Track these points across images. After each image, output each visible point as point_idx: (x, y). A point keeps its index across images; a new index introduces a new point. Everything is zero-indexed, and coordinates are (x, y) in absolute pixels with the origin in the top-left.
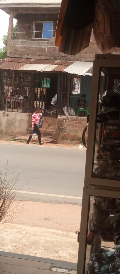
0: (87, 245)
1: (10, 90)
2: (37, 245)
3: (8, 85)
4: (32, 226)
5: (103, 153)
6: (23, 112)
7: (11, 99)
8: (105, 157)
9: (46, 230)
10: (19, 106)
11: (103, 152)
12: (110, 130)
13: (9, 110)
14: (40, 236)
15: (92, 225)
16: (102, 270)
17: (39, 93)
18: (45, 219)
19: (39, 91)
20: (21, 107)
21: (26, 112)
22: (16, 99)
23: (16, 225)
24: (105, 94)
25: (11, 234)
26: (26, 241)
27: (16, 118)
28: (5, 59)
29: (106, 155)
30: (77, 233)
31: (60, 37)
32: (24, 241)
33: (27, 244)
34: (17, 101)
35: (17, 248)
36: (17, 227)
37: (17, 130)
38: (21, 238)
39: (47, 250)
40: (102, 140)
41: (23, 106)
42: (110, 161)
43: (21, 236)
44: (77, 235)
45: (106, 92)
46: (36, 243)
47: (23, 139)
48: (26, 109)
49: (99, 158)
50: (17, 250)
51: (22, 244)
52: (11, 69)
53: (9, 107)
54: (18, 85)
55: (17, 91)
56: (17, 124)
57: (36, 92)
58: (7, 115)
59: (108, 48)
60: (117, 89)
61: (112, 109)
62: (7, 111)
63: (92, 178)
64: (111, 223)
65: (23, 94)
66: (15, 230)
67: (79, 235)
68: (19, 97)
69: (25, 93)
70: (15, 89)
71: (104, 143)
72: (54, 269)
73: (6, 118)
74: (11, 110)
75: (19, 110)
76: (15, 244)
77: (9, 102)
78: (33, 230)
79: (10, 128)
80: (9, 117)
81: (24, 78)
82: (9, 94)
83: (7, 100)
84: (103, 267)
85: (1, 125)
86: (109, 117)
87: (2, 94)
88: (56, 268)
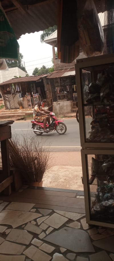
1: (58, 89)
2: (77, 177)
3: (57, 86)
4: (75, 166)
5: (95, 125)
6: (67, 101)
7: (59, 94)
8: (96, 127)
10: (65, 98)
12: (99, 108)
13: (59, 100)
14: (79, 172)
16: (104, 198)
17: (75, 88)
19: (75, 87)
20: (66, 98)
21: (69, 100)
22: (62, 94)
23: (66, 166)
25: (63, 172)
27: (64, 105)
28: (54, 72)
31: (60, 53)
32: (70, 175)
33: (72, 177)
34: (63, 95)
35: (66, 180)
36: (66, 168)
37: (66, 111)
38: (68, 174)
41: (67, 97)
44: (82, 179)
45: (91, 83)
46: (77, 176)
47: (69, 116)
48: (69, 99)
49: (92, 128)
51: (69, 177)
52: (57, 77)
53: (60, 99)
54: (62, 85)
55: (62, 89)
56: (65, 107)
57: (73, 87)
58: (59, 104)
59: (91, 53)
60: (98, 81)
61: (95, 95)
63: (86, 143)
65: (66, 90)
66: (65, 170)
67: (82, 180)
68: (64, 92)
69: (67, 90)
70: (61, 88)
71: (96, 117)
73: (59, 105)
74: (61, 100)
75: (65, 100)
76: (65, 178)
77: (59, 96)
78: (75, 169)
79: (61, 111)
80: (60, 105)
81: (65, 81)
82: (58, 91)
83: (57, 95)
84: (105, 195)
85: (56, 110)
86: (94, 100)
87: (54, 93)
88: (79, 196)
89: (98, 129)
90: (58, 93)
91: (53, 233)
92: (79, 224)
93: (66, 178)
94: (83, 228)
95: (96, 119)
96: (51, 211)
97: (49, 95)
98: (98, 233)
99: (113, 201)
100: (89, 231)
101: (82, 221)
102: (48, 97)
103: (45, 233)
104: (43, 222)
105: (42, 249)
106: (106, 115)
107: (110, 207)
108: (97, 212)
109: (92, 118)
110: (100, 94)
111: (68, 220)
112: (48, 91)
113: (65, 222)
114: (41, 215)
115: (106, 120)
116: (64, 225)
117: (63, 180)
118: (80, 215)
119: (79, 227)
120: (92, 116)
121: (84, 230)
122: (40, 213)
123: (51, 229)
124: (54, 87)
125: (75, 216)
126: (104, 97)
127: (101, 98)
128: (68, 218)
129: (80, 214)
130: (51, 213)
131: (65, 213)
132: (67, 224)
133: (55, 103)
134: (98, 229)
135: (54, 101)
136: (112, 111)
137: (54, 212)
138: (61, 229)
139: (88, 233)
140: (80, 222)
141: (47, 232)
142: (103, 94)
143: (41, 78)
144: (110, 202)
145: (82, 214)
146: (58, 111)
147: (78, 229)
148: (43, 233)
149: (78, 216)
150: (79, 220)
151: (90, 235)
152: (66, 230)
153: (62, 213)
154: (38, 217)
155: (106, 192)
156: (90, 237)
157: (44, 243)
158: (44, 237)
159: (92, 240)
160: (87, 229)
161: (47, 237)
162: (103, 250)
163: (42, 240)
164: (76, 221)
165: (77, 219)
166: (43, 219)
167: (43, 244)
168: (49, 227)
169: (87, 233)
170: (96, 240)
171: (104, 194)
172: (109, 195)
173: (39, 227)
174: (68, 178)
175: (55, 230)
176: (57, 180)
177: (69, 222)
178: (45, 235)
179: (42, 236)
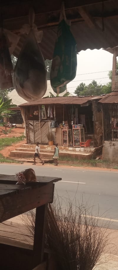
1: (115, 122)
3: (114, 117)
7: (116, 129)
13: (115, 139)
28: (110, 94)
53: (115, 137)
58: (114, 145)
62: (114, 141)
73: (113, 147)
74: (117, 139)
77: (115, 132)
79: (117, 157)
80: (116, 147)
82: (115, 125)
83: (113, 130)
85: (108, 154)
87: (108, 126)
90: (115, 126)
97: (99, 128)
102: (97, 131)
112: (97, 123)
124: (107, 118)
133: (107, 143)
135: (105, 140)
143: (89, 101)
146: (110, 156)
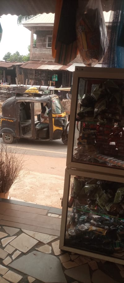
0: (68, 208)
1: (32, 83)
3: (31, 79)
4: (44, 173)
8: (83, 144)
9: (51, 175)
11: (82, 140)
14: (47, 180)
15: (73, 192)
16: (80, 220)
18: (52, 168)
19: (51, 83)
23: (33, 172)
24: (83, 97)
25: (29, 179)
26: (39, 183)
28: (29, 62)
29: (84, 142)
30: (62, 199)
33: (39, 185)
38: (35, 181)
39: (51, 189)
40: (82, 130)
42: (87, 146)
43: (35, 180)
45: (85, 95)
46: (44, 185)
49: (79, 144)
50: (33, 189)
52: (33, 68)
54: (37, 79)
55: (37, 83)
57: (49, 83)
60: (93, 93)
61: (89, 109)
63: (72, 163)
64: (86, 192)
66: (32, 176)
67: (62, 202)
70: (35, 82)
71: (83, 132)
72: (49, 215)
76: (31, 186)
78: (43, 176)
81: (41, 74)
84: (81, 218)
86: (86, 115)
88: (51, 214)
89: (84, 146)
91: (21, 258)
92: (50, 248)
93: (33, 186)
94: (54, 253)
95: (84, 134)
96: (19, 230)
98: (71, 260)
99: (89, 225)
100: (60, 257)
101: (53, 244)
103: (11, 258)
104: (9, 243)
105: (7, 278)
106: (95, 131)
107: (86, 232)
108: (72, 237)
109: (79, 132)
110: (94, 109)
111: (38, 243)
113: (34, 245)
114: (7, 235)
115: (94, 136)
116: (33, 249)
117: (29, 188)
118: (52, 238)
119: (50, 252)
120: (79, 130)
121: (55, 256)
122: (6, 232)
123: (18, 253)
125: (46, 238)
126: (98, 114)
127: (95, 115)
128: (38, 240)
129: (52, 236)
130: (18, 232)
131: (34, 234)
132: (37, 248)
134: (70, 256)
136: (101, 129)
137: (22, 232)
138: (30, 254)
139: (60, 259)
140: (51, 245)
141: (14, 257)
142: (98, 110)
143: (13, 66)
144: (86, 226)
145: (53, 236)
147: (49, 254)
148: (8, 257)
149: (49, 238)
150: (50, 244)
151: (61, 262)
152: (35, 254)
153: (31, 233)
154: (4, 237)
155: (82, 213)
156: (62, 264)
157: (10, 271)
158: (9, 263)
159: (64, 269)
160: (58, 254)
161: (12, 263)
162: (76, 280)
163: (7, 266)
164: (46, 245)
165: (48, 241)
166: (9, 240)
167: (8, 271)
168: (16, 250)
169: (58, 260)
170: (68, 268)
171: (80, 215)
172: (85, 217)
173: (3, 250)
174: (35, 186)
175: (23, 254)
176: (22, 188)
177: (39, 245)
178: (11, 260)
179: (7, 261)
